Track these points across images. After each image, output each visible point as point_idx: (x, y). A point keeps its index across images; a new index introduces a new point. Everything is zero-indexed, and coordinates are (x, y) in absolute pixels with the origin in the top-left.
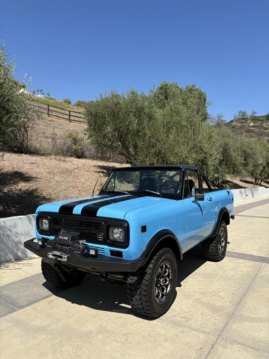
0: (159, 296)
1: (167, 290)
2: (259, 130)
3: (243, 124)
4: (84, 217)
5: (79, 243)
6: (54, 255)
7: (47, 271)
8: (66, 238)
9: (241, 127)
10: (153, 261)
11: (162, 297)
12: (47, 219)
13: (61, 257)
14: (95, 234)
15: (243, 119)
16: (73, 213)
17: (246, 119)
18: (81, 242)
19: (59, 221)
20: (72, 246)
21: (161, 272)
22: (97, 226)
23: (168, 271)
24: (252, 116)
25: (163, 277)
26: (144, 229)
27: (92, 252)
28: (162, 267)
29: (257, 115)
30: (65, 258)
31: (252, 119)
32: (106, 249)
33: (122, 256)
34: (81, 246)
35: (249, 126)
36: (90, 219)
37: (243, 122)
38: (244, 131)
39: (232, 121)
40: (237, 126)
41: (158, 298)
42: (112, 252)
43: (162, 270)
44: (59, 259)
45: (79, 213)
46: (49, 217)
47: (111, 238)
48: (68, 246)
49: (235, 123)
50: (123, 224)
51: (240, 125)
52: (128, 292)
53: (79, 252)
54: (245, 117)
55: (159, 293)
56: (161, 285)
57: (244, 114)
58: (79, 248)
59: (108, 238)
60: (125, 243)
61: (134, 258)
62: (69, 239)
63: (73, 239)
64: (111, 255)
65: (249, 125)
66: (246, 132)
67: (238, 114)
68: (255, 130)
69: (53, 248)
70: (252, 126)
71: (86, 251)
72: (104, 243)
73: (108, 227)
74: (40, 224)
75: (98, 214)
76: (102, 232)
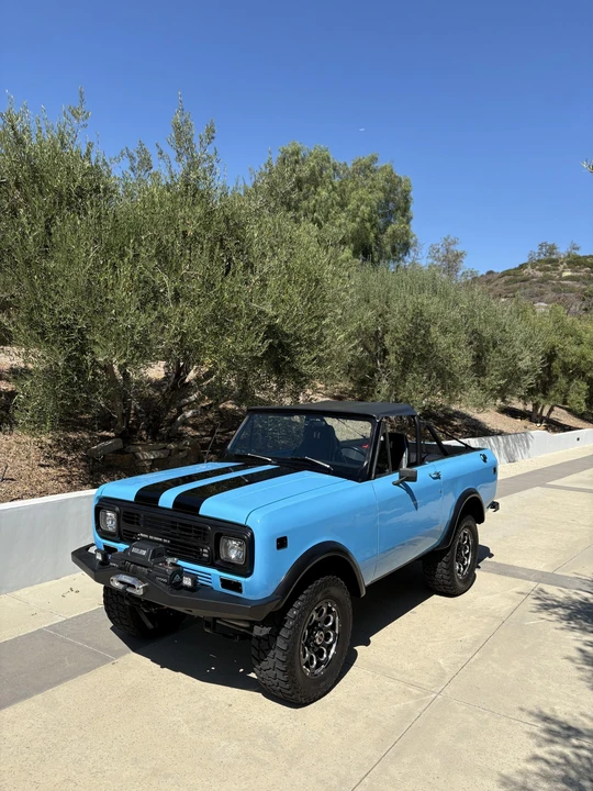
0: (312, 664)
1: (328, 653)
2: (584, 287)
3: (549, 273)
4: (179, 514)
5: (166, 563)
6: (121, 582)
7: (114, 606)
8: (144, 553)
9: (543, 281)
10: (297, 604)
11: (318, 666)
12: (113, 511)
13: (134, 587)
14: (195, 547)
15: (549, 261)
16: (160, 505)
17: (555, 262)
18: (169, 560)
19: (133, 518)
20: (153, 568)
21: (318, 619)
22: (200, 533)
23: (332, 618)
24: (569, 256)
25: (321, 629)
26: (282, 543)
27: (187, 582)
28: (320, 611)
29: (581, 253)
30: (139, 590)
31: (568, 263)
32: (213, 576)
33: (240, 591)
34: (170, 569)
35: (561, 279)
36: (187, 518)
37: (547, 269)
38: (549, 288)
39: (522, 266)
40: (533, 277)
41: (308, 667)
42: (225, 583)
43: (320, 616)
44: (129, 590)
45: (169, 505)
46: (117, 509)
47: (223, 556)
48: (146, 567)
49: (529, 270)
50: (242, 533)
51: (540, 274)
52: (254, 652)
53: (165, 580)
54: (554, 257)
55: (311, 658)
56: (316, 644)
57: (552, 249)
58: (166, 573)
59: (218, 556)
60: (246, 568)
61: (260, 596)
62: (148, 554)
63: (157, 555)
64: (223, 586)
65: (560, 274)
66: (554, 290)
67: (537, 251)
68: (573, 288)
69: (120, 568)
70: (568, 278)
71: (177, 577)
72: (211, 563)
73: (218, 537)
74: (101, 521)
75: (202, 512)
76: (207, 544)
